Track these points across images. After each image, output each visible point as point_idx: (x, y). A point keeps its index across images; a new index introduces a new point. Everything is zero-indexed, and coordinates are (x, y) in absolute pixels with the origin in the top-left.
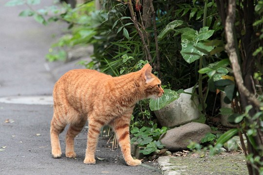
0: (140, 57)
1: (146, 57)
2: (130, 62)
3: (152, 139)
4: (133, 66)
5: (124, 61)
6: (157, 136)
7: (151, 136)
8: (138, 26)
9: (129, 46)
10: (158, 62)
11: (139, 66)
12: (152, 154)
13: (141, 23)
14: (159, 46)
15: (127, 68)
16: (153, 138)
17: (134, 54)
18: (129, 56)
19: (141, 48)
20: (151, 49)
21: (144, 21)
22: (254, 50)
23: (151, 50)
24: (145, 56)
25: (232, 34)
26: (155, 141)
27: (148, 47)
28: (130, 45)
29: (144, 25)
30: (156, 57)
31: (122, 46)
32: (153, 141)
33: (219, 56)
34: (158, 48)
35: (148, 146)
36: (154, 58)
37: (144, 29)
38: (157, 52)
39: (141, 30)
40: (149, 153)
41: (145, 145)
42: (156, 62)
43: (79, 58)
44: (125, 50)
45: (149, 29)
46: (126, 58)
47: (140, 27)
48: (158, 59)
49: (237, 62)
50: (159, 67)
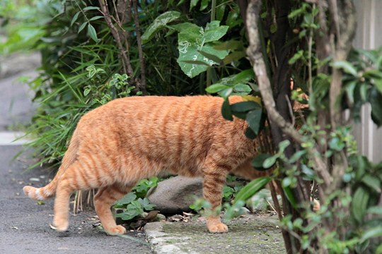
0: (114, 69)
1: (125, 69)
2: (99, 77)
3: (136, 196)
4: (104, 83)
5: (90, 76)
6: (143, 190)
7: (133, 191)
8: (110, 21)
9: (96, 52)
10: (143, 77)
11: (113, 82)
12: (136, 219)
13: (114, 16)
14: (143, 51)
15: (94, 86)
16: (137, 194)
17: (105, 64)
18: (97, 67)
19: (115, 55)
20: (132, 56)
21: (119, 14)
22: (291, 56)
23: (131, 59)
24: (123, 67)
25: (257, 31)
26: (140, 199)
27: (126, 53)
28: (99, 50)
29: (120, 19)
30: (140, 68)
31: (87, 52)
32: (137, 199)
33: (238, 65)
34: (142, 55)
35: (129, 206)
36: (136, 71)
37: (120, 25)
38: (141, 61)
39: (116, 28)
40: (130, 218)
41: (125, 206)
42: (140, 77)
43: (18, 73)
44: (91, 58)
45: (127, 25)
46: (92, 70)
47: (114, 22)
48: (143, 71)
49: (265, 74)
50: (144, 83)
